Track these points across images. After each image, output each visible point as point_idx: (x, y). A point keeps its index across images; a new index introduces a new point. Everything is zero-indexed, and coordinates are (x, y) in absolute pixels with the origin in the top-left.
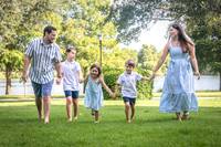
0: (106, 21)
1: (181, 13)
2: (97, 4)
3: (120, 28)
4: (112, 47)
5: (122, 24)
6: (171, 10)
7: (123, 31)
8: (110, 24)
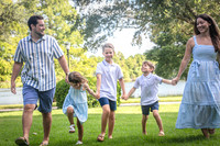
0: (73, 29)
1: (146, 21)
2: (63, 13)
3: (87, 37)
4: (79, 55)
5: (88, 33)
6: (136, 18)
7: (89, 39)
8: (77, 33)
